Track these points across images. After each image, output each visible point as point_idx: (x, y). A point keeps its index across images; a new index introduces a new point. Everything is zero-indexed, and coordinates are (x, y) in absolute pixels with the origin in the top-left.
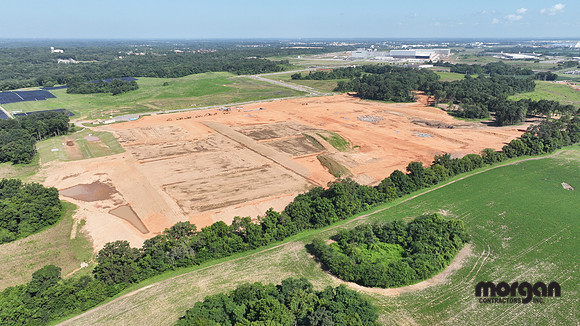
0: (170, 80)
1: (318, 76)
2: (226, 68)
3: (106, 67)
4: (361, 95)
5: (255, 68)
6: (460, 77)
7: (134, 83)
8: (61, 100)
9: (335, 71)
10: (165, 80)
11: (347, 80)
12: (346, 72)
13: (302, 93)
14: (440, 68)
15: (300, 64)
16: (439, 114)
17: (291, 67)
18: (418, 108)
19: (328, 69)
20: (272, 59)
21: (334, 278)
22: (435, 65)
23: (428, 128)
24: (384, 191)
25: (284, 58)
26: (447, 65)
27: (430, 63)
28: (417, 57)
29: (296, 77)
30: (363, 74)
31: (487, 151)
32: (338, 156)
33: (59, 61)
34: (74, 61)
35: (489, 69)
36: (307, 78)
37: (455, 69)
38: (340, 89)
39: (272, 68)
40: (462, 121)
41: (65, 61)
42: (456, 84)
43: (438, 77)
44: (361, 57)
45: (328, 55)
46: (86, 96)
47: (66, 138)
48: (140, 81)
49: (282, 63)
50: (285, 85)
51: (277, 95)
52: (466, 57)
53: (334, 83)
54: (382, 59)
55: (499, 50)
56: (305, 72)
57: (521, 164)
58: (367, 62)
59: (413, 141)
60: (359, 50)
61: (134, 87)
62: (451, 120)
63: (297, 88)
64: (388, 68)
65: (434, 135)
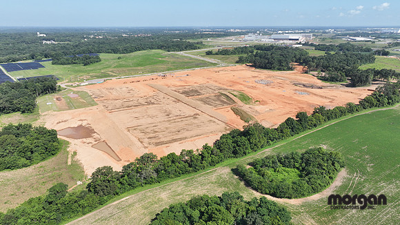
0: (122, 55)
1: (224, 53)
2: (160, 47)
3: (77, 46)
4: (255, 66)
5: (180, 47)
6: (322, 53)
7: (98, 58)
8: (48, 69)
9: (236, 49)
10: (118, 55)
11: (245, 55)
12: (243, 50)
13: (215, 64)
14: (307, 47)
15: (210, 44)
16: (311, 78)
17: (205, 46)
18: (297, 74)
19: (230, 48)
20: (191, 41)
21: (254, 192)
22: (303, 45)
23: (306, 89)
24: (282, 132)
25: (199, 40)
26: (312, 45)
27: (300, 43)
28: (290, 39)
29: (209, 53)
30: (255, 51)
31: (349, 104)
32: (245, 107)
33: (44, 42)
34: (54, 42)
35: (341, 47)
36: (217, 54)
37: (318, 48)
38: (240, 61)
39: (191, 47)
40: (328, 84)
41: (48, 42)
42: (322, 58)
43: (307, 53)
44: (252, 40)
45: (228, 38)
46: (65, 66)
47: (56, 95)
48: (102, 56)
49: (198, 43)
50: (202, 59)
51: (197, 66)
52: (324, 39)
53: (236, 57)
54: (266, 40)
55: (346, 35)
56: (216, 49)
57: (373, 113)
58: (256, 43)
59: (295, 97)
60: (250, 34)
61: (98, 60)
62: (320, 83)
63: (210, 61)
64: (272, 47)
65: (310, 93)
